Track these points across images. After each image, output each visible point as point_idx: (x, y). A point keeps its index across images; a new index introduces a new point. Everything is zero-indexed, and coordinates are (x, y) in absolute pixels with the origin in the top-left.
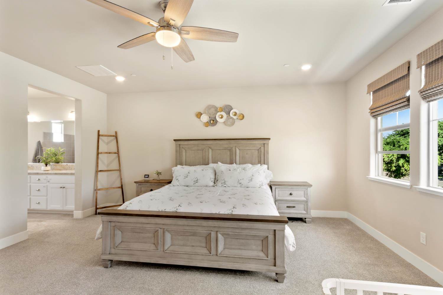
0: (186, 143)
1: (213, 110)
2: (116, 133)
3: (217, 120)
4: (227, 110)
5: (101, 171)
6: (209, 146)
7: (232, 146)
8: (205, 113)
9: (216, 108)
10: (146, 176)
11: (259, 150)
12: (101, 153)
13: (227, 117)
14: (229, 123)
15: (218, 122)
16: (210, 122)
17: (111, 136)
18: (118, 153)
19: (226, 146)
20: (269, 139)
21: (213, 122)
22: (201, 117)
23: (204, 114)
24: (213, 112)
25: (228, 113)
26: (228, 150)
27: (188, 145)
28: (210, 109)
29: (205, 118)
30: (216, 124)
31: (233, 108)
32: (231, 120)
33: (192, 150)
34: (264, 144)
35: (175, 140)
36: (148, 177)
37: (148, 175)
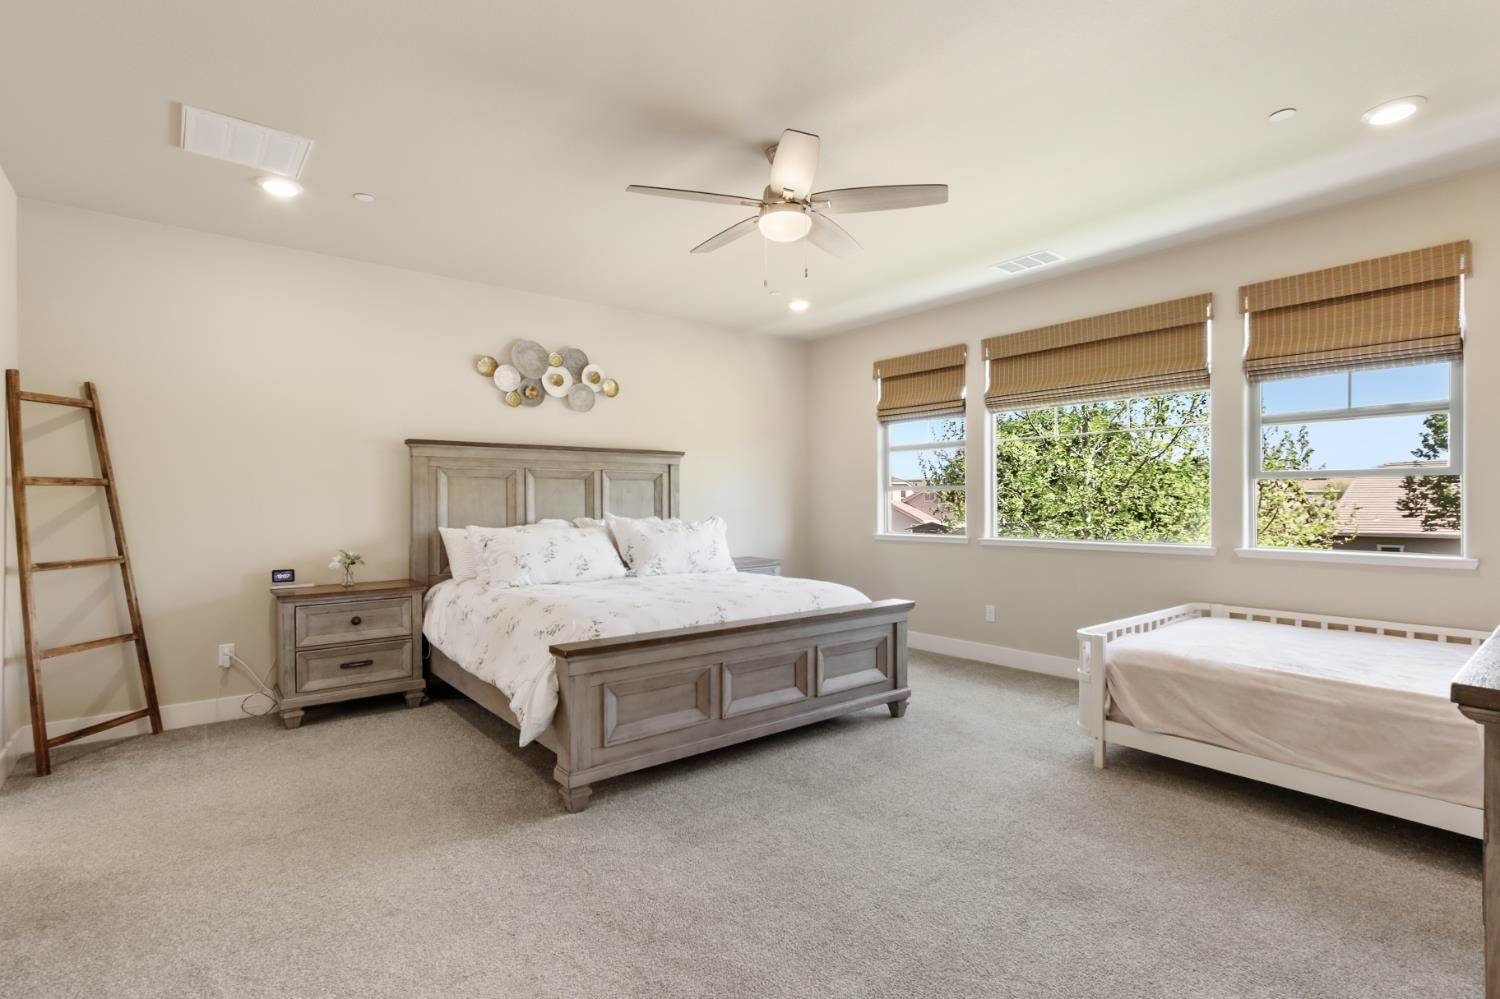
0: (453, 452)
1: (531, 357)
2: (89, 390)
3: (546, 389)
4: (574, 365)
5: (43, 566)
6: (529, 466)
7: (591, 469)
8: (511, 363)
9: (544, 351)
10: (280, 576)
11: (657, 482)
12: (35, 481)
13: (574, 384)
14: (578, 403)
15: (546, 396)
16: (524, 394)
17: (61, 401)
18: (105, 480)
19: (575, 468)
20: (682, 454)
21: (531, 393)
22: (496, 373)
23: (505, 366)
24: (531, 364)
25: (577, 374)
26: (580, 479)
27: (456, 459)
28: (521, 352)
29: (507, 379)
30: (541, 402)
31: (590, 361)
32: (584, 393)
33: (469, 478)
34: (669, 466)
35: (409, 442)
36: (292, 579)
37: (292, 572)
